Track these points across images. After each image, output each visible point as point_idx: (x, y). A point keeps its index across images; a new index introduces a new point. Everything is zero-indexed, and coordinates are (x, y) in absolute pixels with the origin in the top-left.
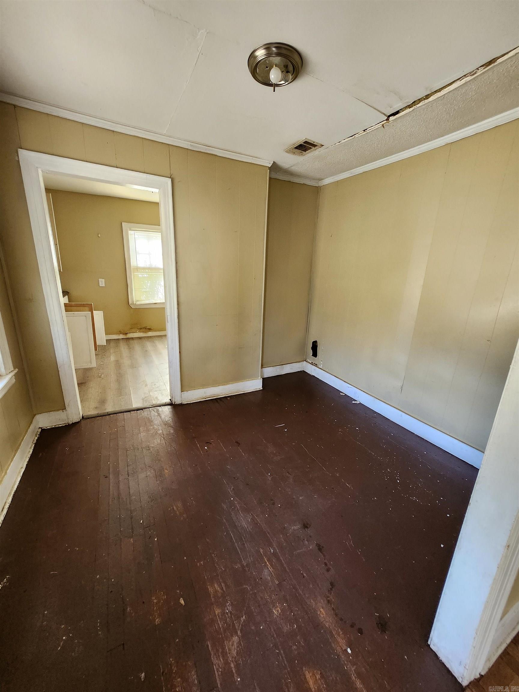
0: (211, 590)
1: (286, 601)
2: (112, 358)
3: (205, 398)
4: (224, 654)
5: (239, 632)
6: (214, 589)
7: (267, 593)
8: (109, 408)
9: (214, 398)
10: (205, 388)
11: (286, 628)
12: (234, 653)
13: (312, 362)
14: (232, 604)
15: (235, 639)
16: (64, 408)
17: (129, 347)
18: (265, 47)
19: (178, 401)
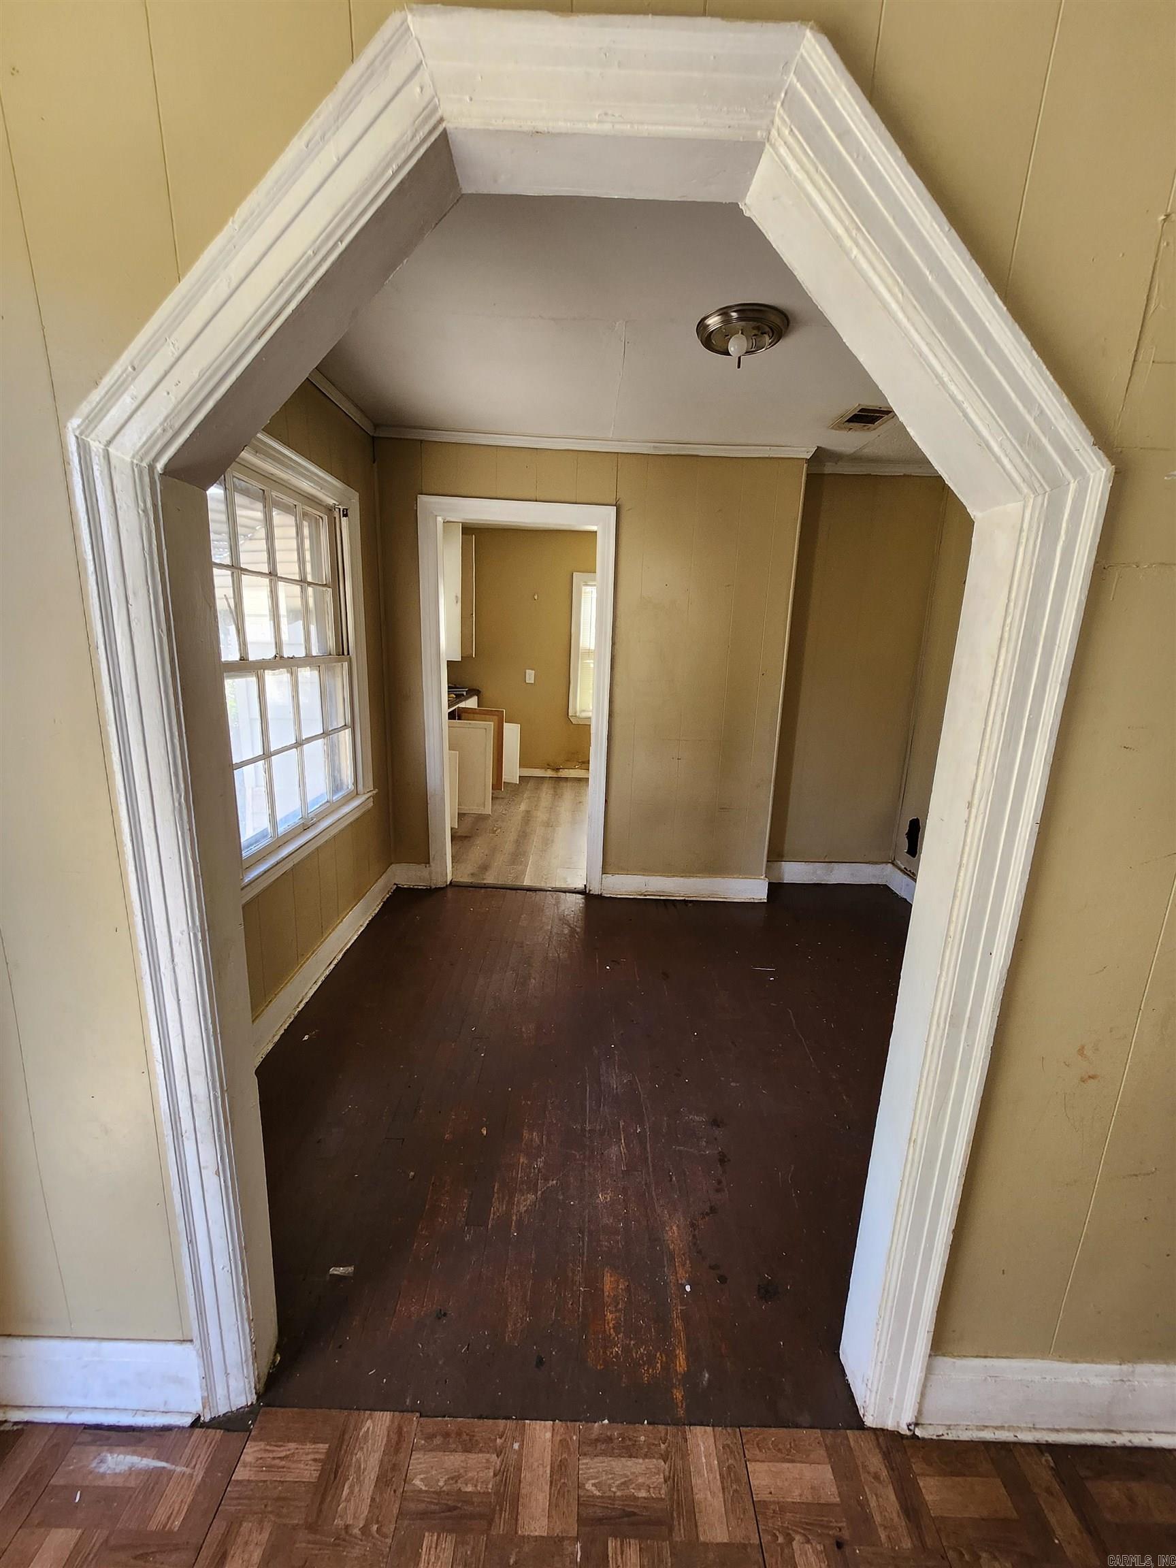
0: (526, 1134)
1: (625, 1194)
2: (523, 807)
3: (645, 895)
4: (511, 1203)
5: (539, 1193)
6: (532, 1136)
7: (601, 1173)
8: (490, 879)
9: (662, 898)
10: (648, 876)
11: (608, 1221)
12: (523, 1209)
13: (905, 868)
14: (545, 1162)
15: (531, 1197)
16: (427, 861)
17: (555, 792)
18: (721, 312)
19: (595, 890)
